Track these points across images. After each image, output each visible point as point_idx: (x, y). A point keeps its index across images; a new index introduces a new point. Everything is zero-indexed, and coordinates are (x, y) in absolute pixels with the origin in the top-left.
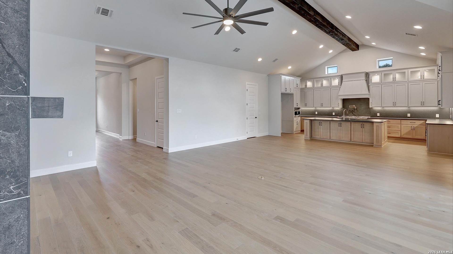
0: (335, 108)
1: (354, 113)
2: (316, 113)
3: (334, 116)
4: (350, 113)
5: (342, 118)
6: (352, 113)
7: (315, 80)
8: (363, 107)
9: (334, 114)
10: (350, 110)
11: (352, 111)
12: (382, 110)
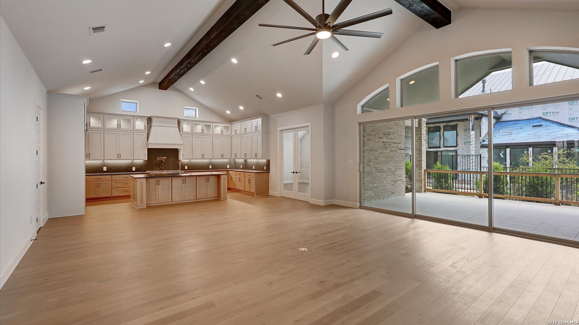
0: (136, 160)
1: (161, 167)
2: (105, 169)
3: (134, 171)
4: (156, 167)
5: (178, 173)
6: (159, 167)
7: (106, 116)
8: (171, 159)
9: (134, 169)
10: (156, 164)
11: (159, 164)
12: (189, 163)
